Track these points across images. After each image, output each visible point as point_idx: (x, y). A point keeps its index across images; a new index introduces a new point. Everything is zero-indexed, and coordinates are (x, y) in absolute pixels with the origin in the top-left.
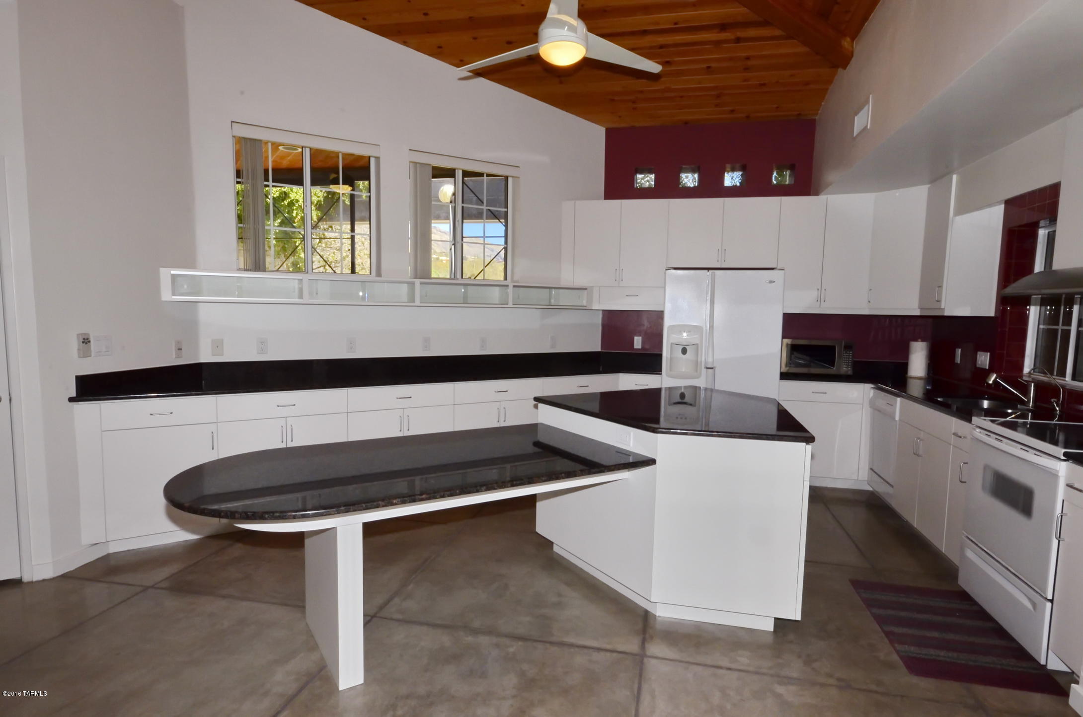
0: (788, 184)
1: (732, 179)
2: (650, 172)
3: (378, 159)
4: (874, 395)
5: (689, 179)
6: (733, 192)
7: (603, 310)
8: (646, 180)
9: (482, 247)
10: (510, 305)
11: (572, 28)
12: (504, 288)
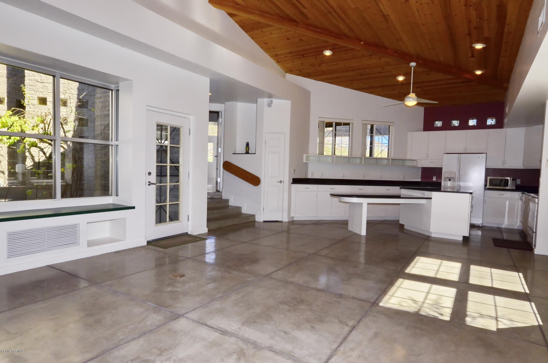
0: (494, 124)
1: (472, 122)
2: (441, 121)
3: (352, 123)
4: (522, 195)
5: (456, 123)
6: (473, 128)
7: (422, 168)
8: (439, 124)
9: (381, 147)
10: (390, 165)
11: (413, 98)
12: (388, 160)
